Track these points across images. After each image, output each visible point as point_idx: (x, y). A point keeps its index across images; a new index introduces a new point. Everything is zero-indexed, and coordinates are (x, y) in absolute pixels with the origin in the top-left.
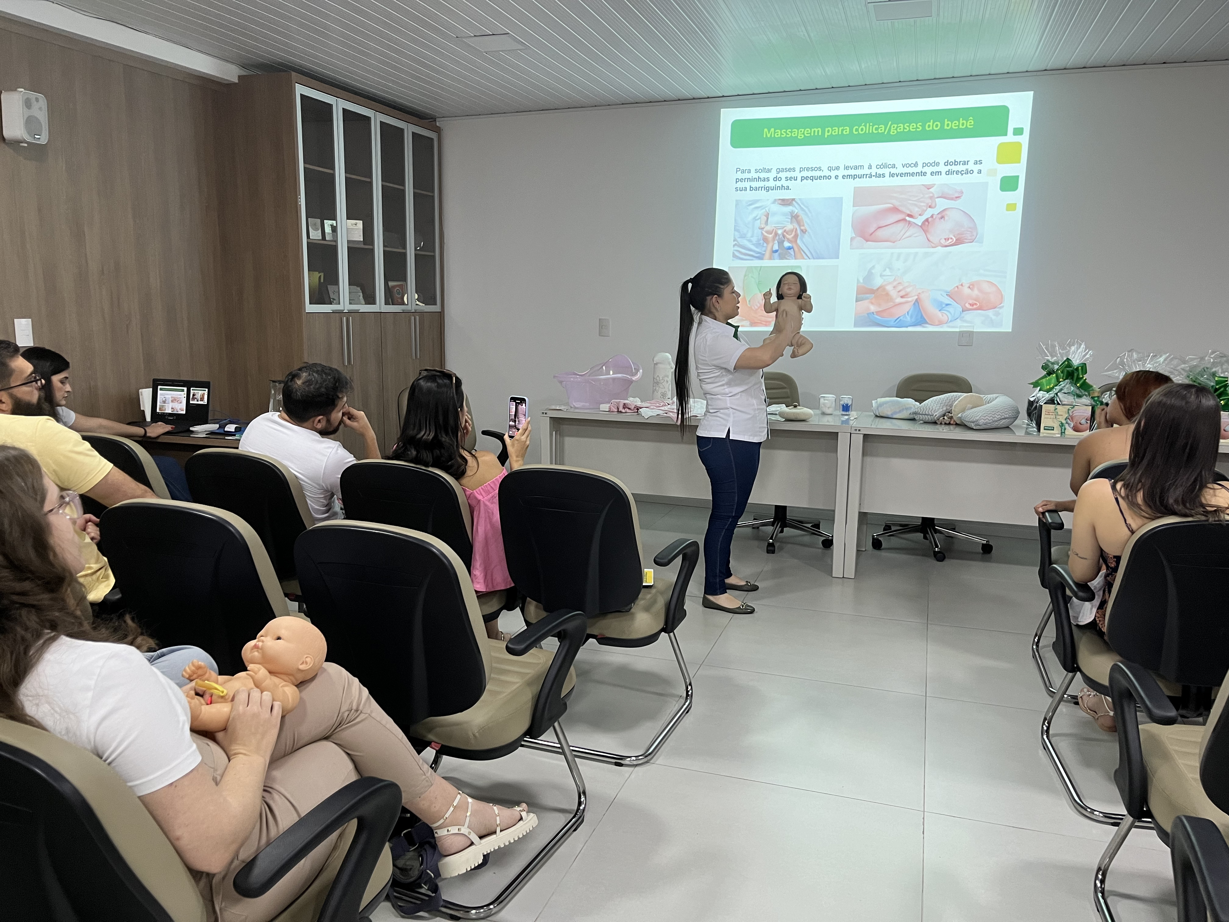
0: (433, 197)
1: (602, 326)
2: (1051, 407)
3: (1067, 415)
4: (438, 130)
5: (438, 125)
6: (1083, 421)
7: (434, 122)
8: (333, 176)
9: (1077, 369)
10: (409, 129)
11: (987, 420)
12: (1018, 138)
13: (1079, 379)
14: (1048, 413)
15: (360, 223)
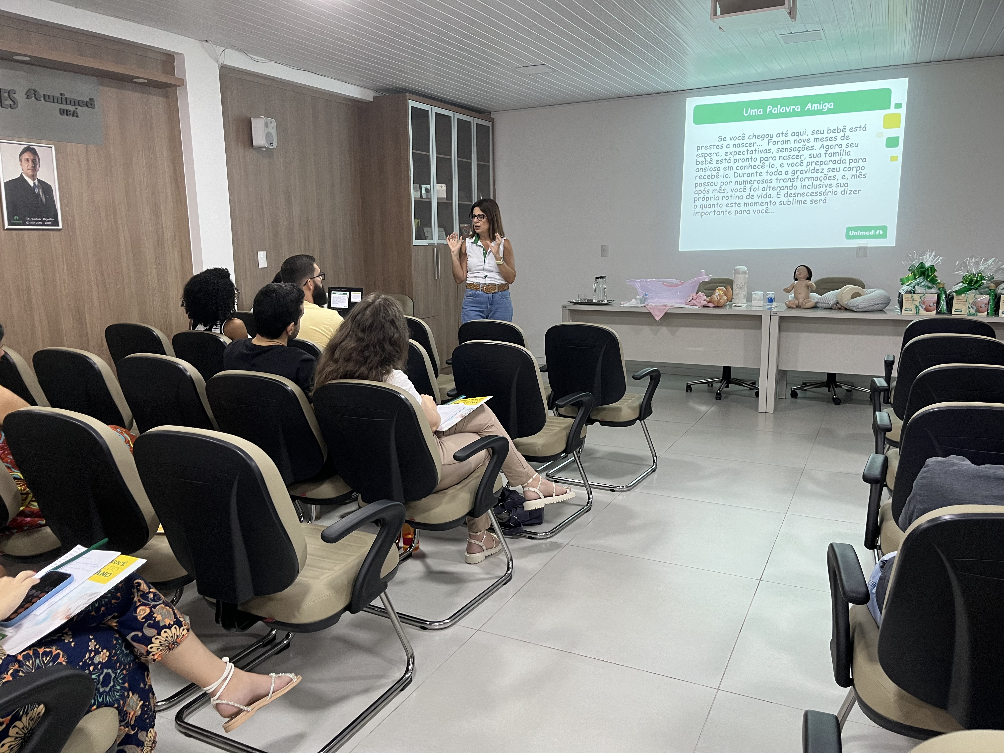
0: (489, 166)
1: (604, 251)
2: (909, 295)
3: (920, 300)
4: (492, 121)
5: (492, 117)
6: (932, 304)
7: (489, 115)
8: (429, 156)
9: (928, 270)
10: (474, 122)
11: (865, 305)
12: (898, 111)
13: (928, 276)
14: (908, 299)
15: (444, 186)
